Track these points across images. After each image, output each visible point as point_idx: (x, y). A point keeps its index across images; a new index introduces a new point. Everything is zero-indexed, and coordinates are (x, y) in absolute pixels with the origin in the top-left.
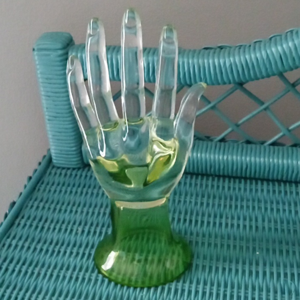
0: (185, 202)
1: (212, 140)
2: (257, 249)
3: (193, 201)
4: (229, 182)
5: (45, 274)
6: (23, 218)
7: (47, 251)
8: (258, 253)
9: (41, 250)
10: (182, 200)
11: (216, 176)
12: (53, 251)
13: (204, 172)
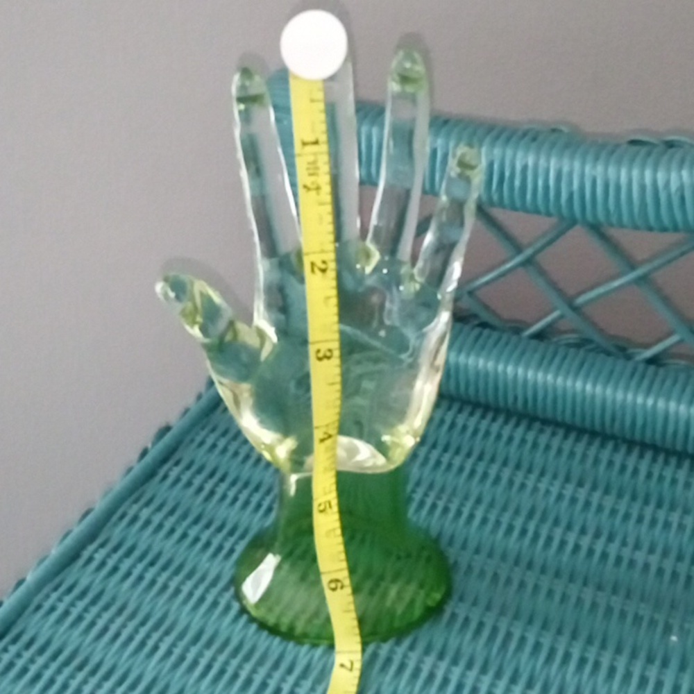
0: (535, 489)
1: (629, 358)
2: (676, 629)
3: (555, 490)
4: (654, 460)
5: (190, 594)
6: (177, 464)
7: (208, 544)
8: (674, 638)
9: (197, 540)
10: (530, 484)
11: (625, 440)
12: (220, 548)
13: (597, 427)
